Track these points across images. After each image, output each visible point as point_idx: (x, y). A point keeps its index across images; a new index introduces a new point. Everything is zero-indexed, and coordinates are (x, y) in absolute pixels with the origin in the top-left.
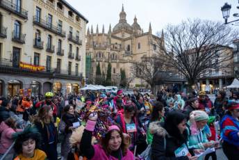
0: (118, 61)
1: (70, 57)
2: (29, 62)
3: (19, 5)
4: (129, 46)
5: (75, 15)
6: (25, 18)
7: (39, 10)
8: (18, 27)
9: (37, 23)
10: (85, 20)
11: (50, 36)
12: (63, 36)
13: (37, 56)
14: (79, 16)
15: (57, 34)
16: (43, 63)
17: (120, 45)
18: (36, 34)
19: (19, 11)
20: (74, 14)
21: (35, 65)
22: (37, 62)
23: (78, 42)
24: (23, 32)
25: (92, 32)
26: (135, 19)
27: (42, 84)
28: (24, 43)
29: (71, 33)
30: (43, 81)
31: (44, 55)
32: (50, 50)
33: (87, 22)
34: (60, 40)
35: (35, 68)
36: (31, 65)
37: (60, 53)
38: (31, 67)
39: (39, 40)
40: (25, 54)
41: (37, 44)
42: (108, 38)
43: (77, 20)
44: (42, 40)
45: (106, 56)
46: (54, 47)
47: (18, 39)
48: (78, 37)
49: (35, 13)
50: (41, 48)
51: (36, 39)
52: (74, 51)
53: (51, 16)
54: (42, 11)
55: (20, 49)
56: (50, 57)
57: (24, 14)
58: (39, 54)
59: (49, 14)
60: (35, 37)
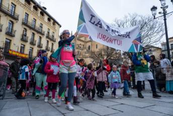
0: (81, 56)
1: (47, 49)
2: (16, 50)
3: (13, 10)
4: (89, 46)
5: (52, 21)
6: (17, 19)
7: (27, 15)
8: (11, 25)
9: (25, 24)
10: (59, 25)
11: (33, 34)
12: (43, 35)
13: (23, 48)
14: (55, 22)
15: (38, 32)
16: (27, 51)
18: (24, 31)
19: (13, 14)
22: (22, 51)
23: (53, 40)
24: (15, 28)
28: (14, 36)
29: (48, 33)
31: (28, 47)
32: (32, 43)
33: (61, 26)
34: (40, 37)
35: (20, 55)
36: (18, 52)
38: (18, 54)
39: (25, 36)
40: (14, 44)
41: (24, 39)
43: (54, 24)
44: (27, 35)
46: (36, 41)
47: (10, 34)
48: (53, 36)
49: (24, 17)
50: (26, 41)
51: (23, 35)
52: (50, 46)
53: (36, 20)
54: (29, 16)
55: (10, 40)
56: (32, 48)
57: (16, 17)
58: (24, 45)
59: (34, 19)
60: (22, 33)
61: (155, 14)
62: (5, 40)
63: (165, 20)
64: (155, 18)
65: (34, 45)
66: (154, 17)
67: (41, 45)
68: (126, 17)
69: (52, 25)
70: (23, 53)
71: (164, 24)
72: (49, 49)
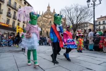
0: (45, 27)
2: (4, 22)
4: (51, 21)
6: (3, 2)
9: (9, 5)
11: (15, 12)
14: (29, 5)
16: (11, 23)
17: (47, 20)
18: (8, 10)
20: (27, 3)
22: (8, 23)
24: (2, 8)
26: (54, 10)
27: (10, 33)
30: (10, 32)
32: (14, 18)
36: (5, 24)
39: (10, 13)
40: (2, 19)
41: (8, 15)
42: (42, 17)
45: (40, 24)
49: (8, 1)
50: (10, 17)
51: (8, 13)
53: (16, 3)
56: (14, 22)
58: (9, 20)
59: (15, 2)
60: (7, 12)
63: (94, 8)
64: (88, 7)
66: (88, 6)
68: (72, 6)
71: (93, 12)
72: (25, 22)
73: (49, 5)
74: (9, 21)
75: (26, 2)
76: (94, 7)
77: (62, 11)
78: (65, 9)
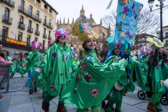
1: (44, 37)
2: (14, 38)
5: (49, 8)
6: (12, 6)
7: (23, 2)
8: (7, 13)
9: (21, 11)
10: (56, 12)
11: (30, 21)
12: (40, 22)
13: (20, 36)
14: (52, 9)
15: (35, 20)
16: (24, 39)
18: (20, 19)
19: (8, 1)
21: (19, 40)
22: (20, 38)
23: (50, 27)
24: (11, 16)
25: (60, 22)
26: (91, 15)
27: (23, 54)
28: (10, 24)
29: (45, 20)
30: (24, 52)
31: (25, 34)
32: (30, 31)
33: (57, 14)
34: (37, 24)
35: (18, 43)
36: (15, 40)
37: (37, 34)
38: (16, 42)
39: (22, 23)
40: (12, 32)
41: (21, 26)
42: (71, 27)
43: (50, 11)
44: (24, 23)
46: (33, 29)
47: (7, 21)
48: (50, 24)
49: (20, 4)
50: (23, 29)
52: (47, 33)
53: (32, 7)
54: (25, 3)
55: (8, 28)
56: (30, 36)
57: (12, 4)
59: (30, 6)
60: (19, 21)
61: (152, 6)
62: (2, 28)
63: (161, 13)
64: (151, 11)
65: (32, 32)
66: (151, 9)
67: (38, 33)
69: (49, 12)
70: (21, 41)
71: (159, 18)
72: (46, 36)
73: (83, 8)
74: (21, 35)
75: (46, 5)
76: (161, 10)
77: (106, 18)
78: (111, 15)
